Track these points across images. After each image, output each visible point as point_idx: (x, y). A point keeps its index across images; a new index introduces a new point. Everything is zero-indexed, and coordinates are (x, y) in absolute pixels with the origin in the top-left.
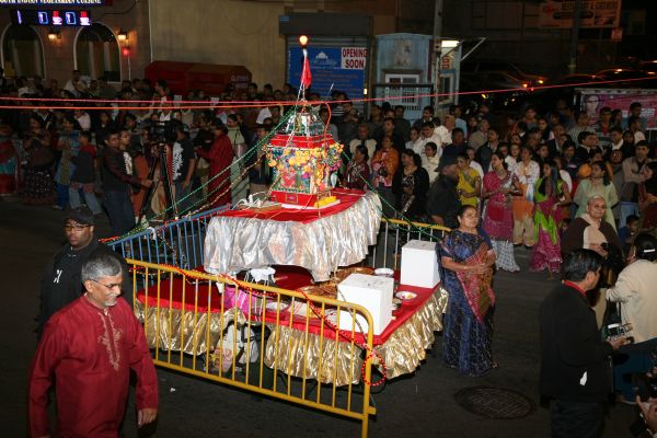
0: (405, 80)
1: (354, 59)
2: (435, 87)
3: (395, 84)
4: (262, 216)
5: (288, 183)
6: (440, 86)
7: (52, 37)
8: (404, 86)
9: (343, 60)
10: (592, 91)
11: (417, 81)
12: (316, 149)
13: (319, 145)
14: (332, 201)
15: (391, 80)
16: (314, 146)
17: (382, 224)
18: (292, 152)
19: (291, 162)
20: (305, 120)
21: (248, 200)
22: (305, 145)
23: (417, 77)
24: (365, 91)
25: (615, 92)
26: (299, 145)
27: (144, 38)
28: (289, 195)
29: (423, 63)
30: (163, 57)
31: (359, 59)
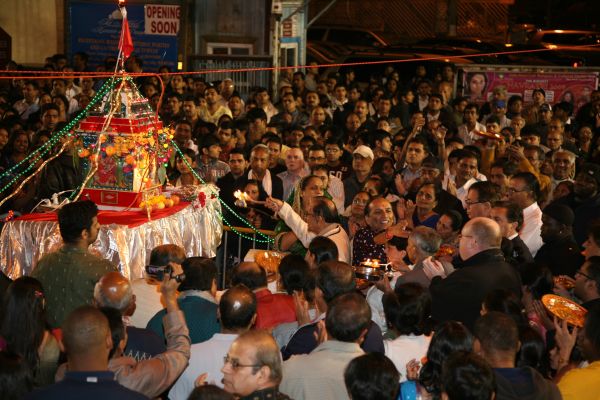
0: (234, 51)
1: (164, 20)
2: (276, 61)
3: (220, 57)
5: (103, 178)
6: (281, 59)
8: (233, 59)
9: (148, 21)
10: (476, 68)
11: (251, 53)
12: (141, 134)
13: (144, 129)
14: (160, 201)
15: (215, 50)
16: (136, 131)
18: (111, 139)
19: (109, 150)
21: (52, 201)
22: (127, 130)
23: (250, 46)
24: (180, 66)
25: (504, 69)
26: (120, 130)
28: (106, 193)
29: (258, 30)
31: (170, 20)
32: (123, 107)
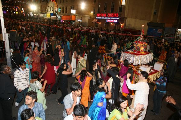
3: (167, 36)
4: (130, 53)
5: (136, 49)
6: (176, 37)
7: (111, 24)
8: (169, 37)
9: (158, 31)
13: (143, 43)
14: (143, 53)
16: (141, 43)
17: (153, 59)
18: (138, 44)
20: (141, 39)
23: (172, 35)
24: (161, 37)
27: (125, 25)
28: (136, 51)
29: (173, 33)
30: (127, 28)
31: (161, 31)
32: (140, 40)
